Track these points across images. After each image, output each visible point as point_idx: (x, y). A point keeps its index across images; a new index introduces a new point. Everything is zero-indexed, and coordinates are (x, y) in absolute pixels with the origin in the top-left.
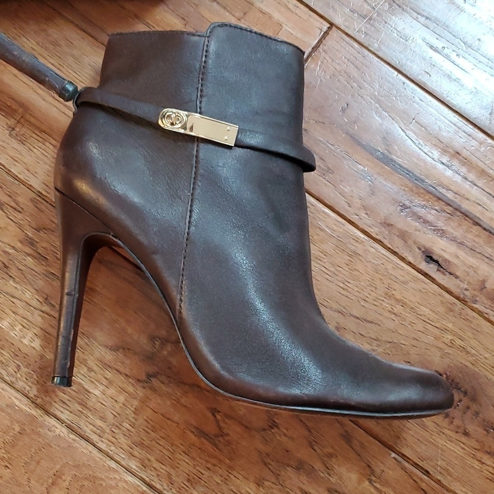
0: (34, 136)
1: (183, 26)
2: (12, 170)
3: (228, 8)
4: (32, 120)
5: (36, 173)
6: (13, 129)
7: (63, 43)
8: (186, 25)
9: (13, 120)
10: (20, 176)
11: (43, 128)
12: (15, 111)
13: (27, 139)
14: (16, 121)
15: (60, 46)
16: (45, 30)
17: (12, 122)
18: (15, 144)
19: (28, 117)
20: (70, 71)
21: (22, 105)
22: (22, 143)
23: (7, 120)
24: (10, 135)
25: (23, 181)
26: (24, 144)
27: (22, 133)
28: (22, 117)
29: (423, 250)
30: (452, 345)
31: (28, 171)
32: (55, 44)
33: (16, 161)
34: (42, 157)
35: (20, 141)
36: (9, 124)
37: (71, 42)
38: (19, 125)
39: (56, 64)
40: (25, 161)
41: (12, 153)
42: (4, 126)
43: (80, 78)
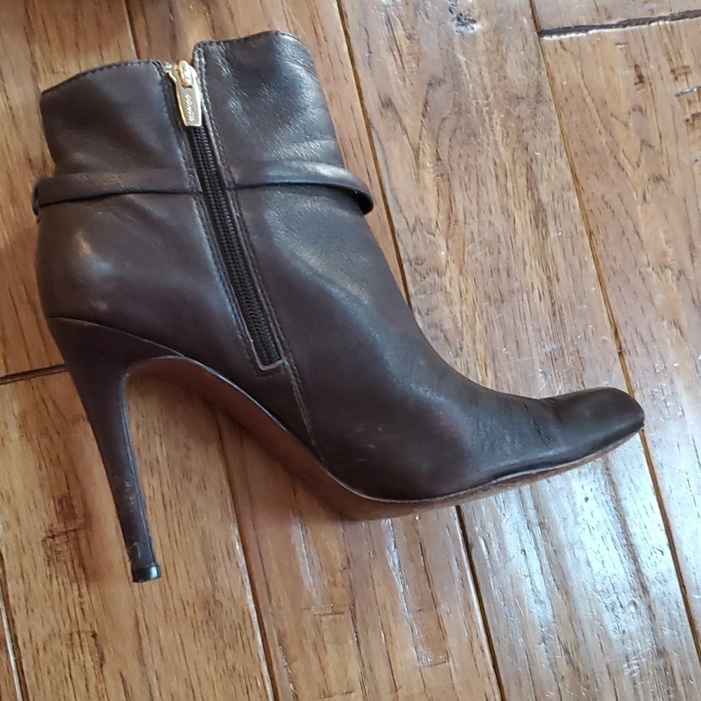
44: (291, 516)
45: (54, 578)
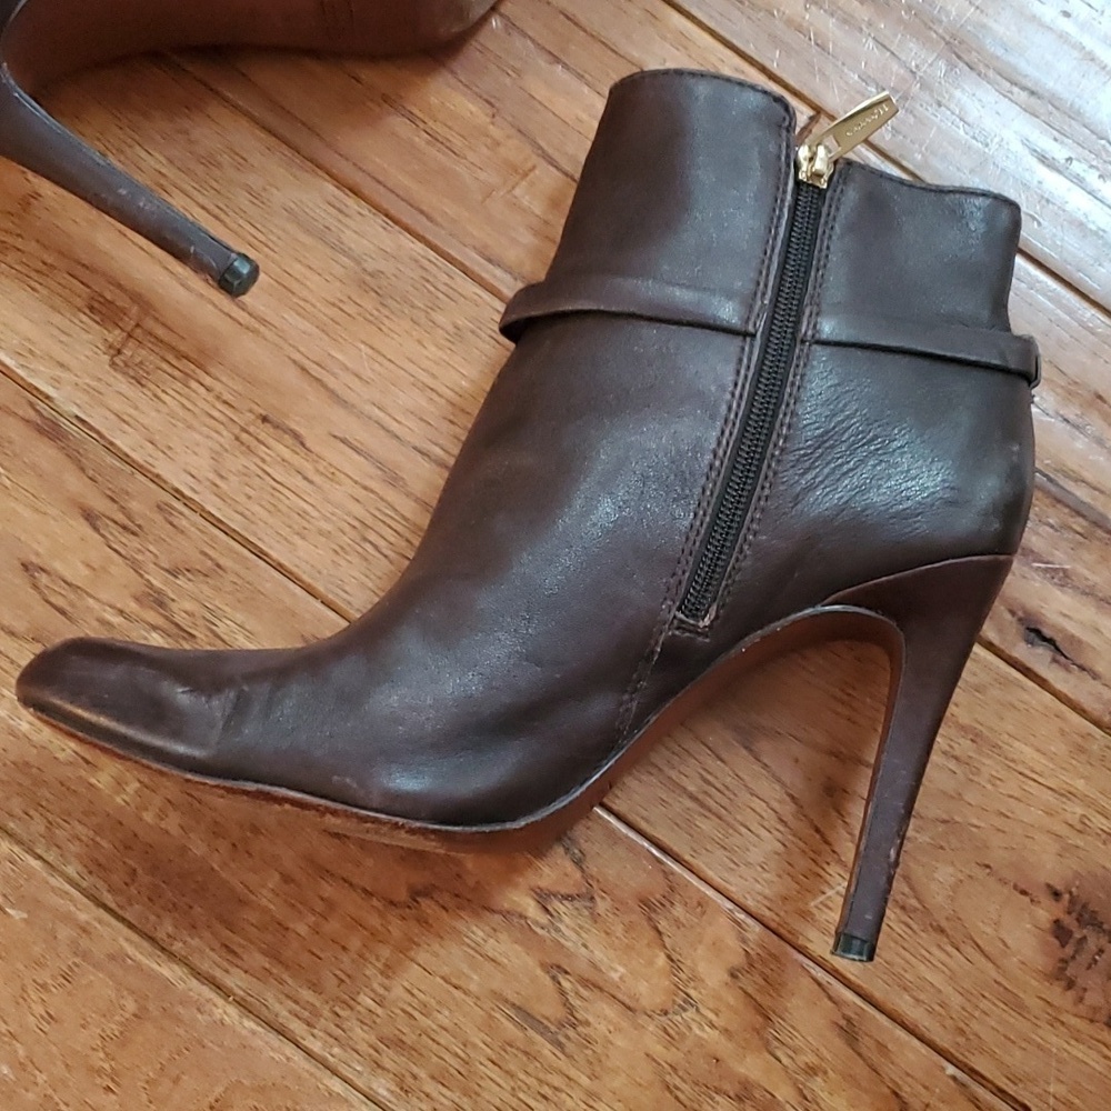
0: (165, 366)
1: (488, 120)
2: (118, 442)
3: (587, 76)
4: (160, 331)
5: (170, 448)
6: (119, 352)
7: (225, 159)
8: (494, 116)
9: (117, 332)
10: (133, 455)
11: (183, 348)
12: (124, 312)
13: (148, 373)
14: (125, 334)
15: (219, 165)
16: (186, 132)
17: (115, 336)
18: (123, 384)
19: (149, 323)
20: (241, 222)
21: (136, 298)
22: (139, 383)
23: (105, 332)
24: (113, 364)
25: (141, 466)
26: (142, 385)
27: (138, 360)
28: (138, 325)
29: (1020, 614)
30: (1083, 828)
31: (152, 443)
32: (210, 162)
33: (124, 421)
34: (181, 412)
35: (133, 378)
36: (110, 340)
37: (242, 158)
38: (131, 343)
39: (211, 207)
40: (146, 421)
41: (117, 405)
42: (100, 346)
43: (263, 238)
44: (377, 110)
45: (163, 396)
